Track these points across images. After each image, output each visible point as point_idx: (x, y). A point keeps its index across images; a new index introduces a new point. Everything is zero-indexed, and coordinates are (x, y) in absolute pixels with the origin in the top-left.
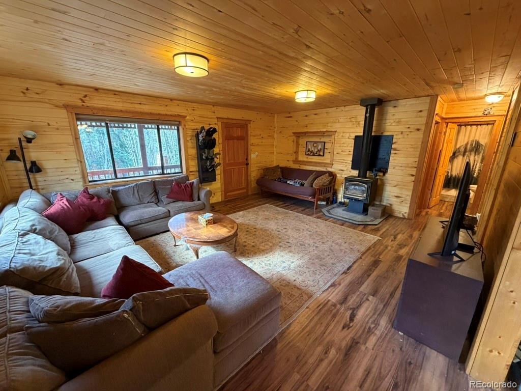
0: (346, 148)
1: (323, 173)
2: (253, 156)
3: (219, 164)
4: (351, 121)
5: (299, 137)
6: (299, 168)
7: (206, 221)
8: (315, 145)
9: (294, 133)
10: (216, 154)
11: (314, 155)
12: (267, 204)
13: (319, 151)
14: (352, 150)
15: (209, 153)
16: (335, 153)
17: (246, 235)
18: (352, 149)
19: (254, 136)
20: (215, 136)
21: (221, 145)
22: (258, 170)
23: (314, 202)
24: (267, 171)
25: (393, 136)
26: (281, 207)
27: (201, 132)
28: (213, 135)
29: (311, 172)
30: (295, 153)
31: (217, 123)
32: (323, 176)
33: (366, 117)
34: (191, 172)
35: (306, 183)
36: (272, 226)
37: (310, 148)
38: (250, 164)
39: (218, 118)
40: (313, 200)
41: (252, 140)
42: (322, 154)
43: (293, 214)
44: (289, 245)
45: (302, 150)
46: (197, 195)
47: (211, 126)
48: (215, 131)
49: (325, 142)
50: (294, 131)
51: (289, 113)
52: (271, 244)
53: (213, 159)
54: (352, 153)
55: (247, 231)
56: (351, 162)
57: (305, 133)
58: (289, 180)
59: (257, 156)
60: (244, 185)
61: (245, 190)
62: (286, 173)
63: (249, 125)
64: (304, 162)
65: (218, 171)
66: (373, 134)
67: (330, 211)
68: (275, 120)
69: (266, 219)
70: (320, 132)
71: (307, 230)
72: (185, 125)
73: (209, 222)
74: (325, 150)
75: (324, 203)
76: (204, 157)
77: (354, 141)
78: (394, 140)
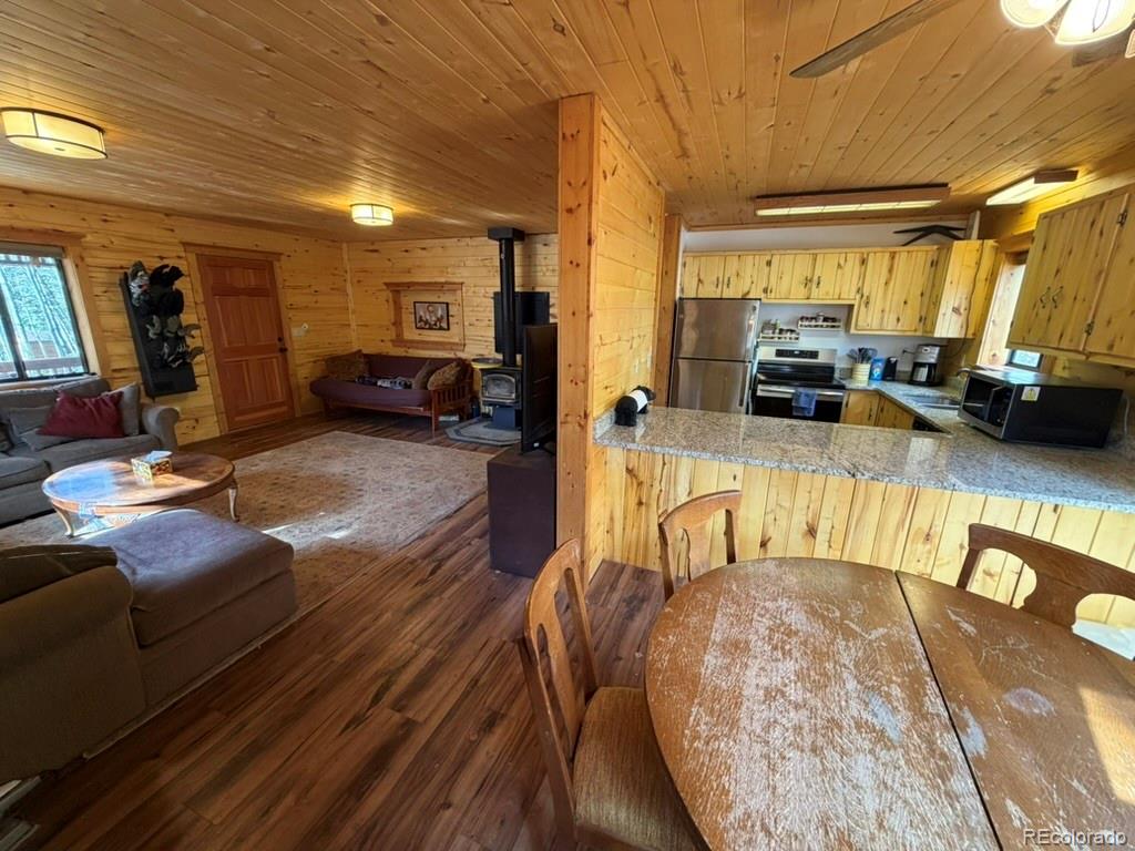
0: (484, 314)
1: (447, 362)
2: (298, 332)
3: (199, 351)
4: (485, 266)
5: (398, 292)
6: (404, 354)
7: (152, 467)
8: (430, 308)
9: (386, 284)
10: (187, 327)
11: (430, 328)
12: (337, 432)
13: (440, 320)
14: (493, 319)
15: (164, 325)
16: (466, 324)
17: (271, 490)
18: (492, 316)
19: (295, 288)
20: (178, 285)
21: (202, 309)
22: (315, 362)
23: (431, 418)
24: (337, 364)
25: (548, 293)
26: (366, 434)
27: (135, 276)
28: (173, 284)
29: (424, 360)
30: (394, 324)
31: (183, 254)
32: (446, 368)
33: (501, 260)
34: (115, 371)
35: (414, 382)
36: (336, 468)
37: (422, 313)
38: (290, 349)
39: (186, 245)
40: (428, 414)
41: (289, 297)
42: (444, 325)
43: (385, 444)
44: (360, 493)
45: (408, 319)
46: (136, 422)
47: (166, 262)
48: (176, 273)
49: (447, 304)
50: (387, 280)
51: (373, 244)
52: (320, 498)
53: (182, 339)
54: (493, 323)
55: (275, 484)
56: (493, 340)
57: (409, 285)
58: (380, 378)
59: (308, 331)
60: (280, 398)
61: (284, 408)
62: (378, 366)
63: (276, 264)
64: (412, 342)
65: (201, 365)
66: (517, 289)
67: (462, 431)
68: (346, 257)
69: (324, 457)
70: (436, 283)
71: (405, 465)
72: (82, 259)
73: (158, 469)
74: (451, 319)
75: (455, 418)
76: (151, 335)
77: (492, 301)
78: (552, 301)
